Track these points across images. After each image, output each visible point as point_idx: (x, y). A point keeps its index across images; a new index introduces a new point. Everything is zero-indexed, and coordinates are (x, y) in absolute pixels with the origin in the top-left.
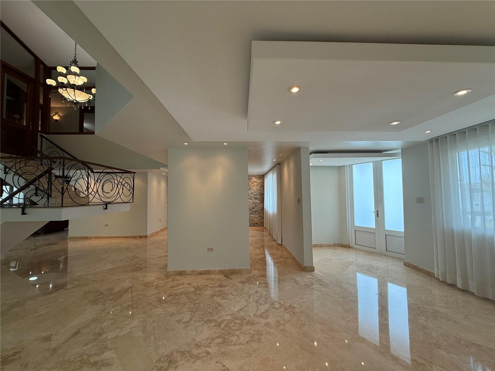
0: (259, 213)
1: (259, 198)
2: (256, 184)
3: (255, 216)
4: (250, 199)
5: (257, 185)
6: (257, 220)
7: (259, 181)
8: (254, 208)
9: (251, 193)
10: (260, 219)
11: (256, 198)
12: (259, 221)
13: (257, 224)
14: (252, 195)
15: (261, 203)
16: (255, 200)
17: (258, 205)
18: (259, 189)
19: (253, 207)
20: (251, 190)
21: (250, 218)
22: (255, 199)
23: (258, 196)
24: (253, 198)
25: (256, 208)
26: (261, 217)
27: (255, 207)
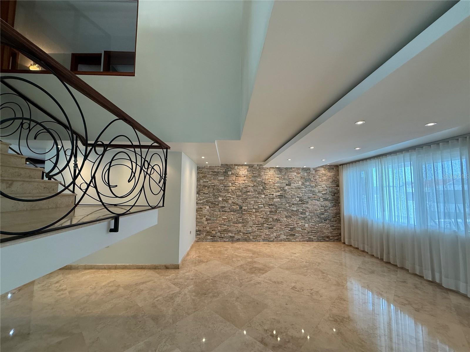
0: (331, 222)
1: (330, 198)
2: (325, 178)
3: (326, 226)
4: (318, 201)
5: (327, 180)
6: (328, 231)
7: (329, 174)
8: (323, 214)
9: (319, 192)
10: (332, 230)
11: (325, 199)
12: (331, 233)
13: (328, 237)
14: (320, 195)
15: (333, 206)
16: (325, 202)
17: (329, 209)
18: (330, 185)
19: (321, 211)
20: (319, 187)
21: (318, 229)
22: (324, 201)
23: (328, 196)
24: (321, 199)
25: (325, 213)
26: (333, 228)
27: (325, 212)
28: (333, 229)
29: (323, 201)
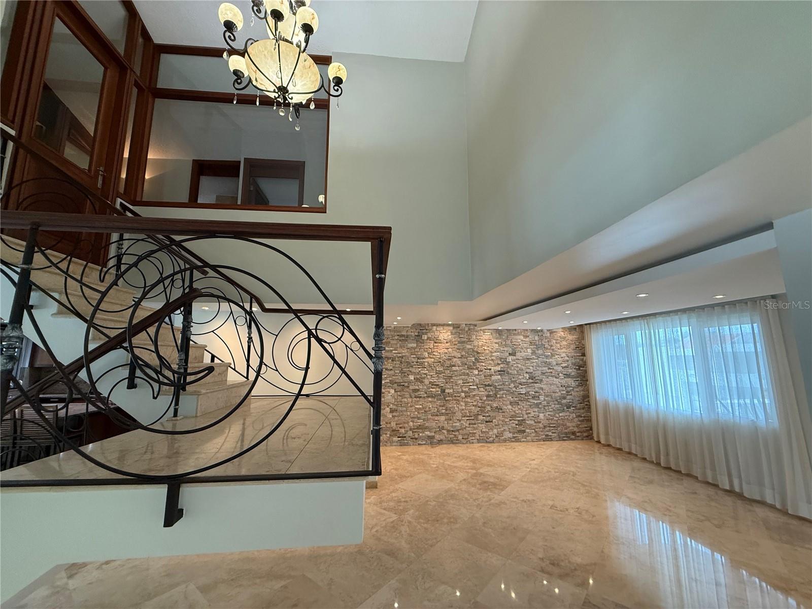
0: (576, 409)
1: (573, 374)
2: (564, 343)
3: (569, 416)
4: (556, 378)
5: (568, 346)
6: (574, 424)
7: (570, 337)
8: (565, 398)
9: (557, 364)
10: (579, 423)
11: (567, 376)
12: (578, 426)
13: (574, 433)
14: (560, 369)
15: (578, 386)
16: (566, 379)
17: (573, 390)
18: (573, 354)
19: (562, 394)
20: (556, 356)
21: (559, 421)
22: (565, 377)
23: (571, 370)
24: (560, 375)
25: (568, 397)
26: (581, 419)
27: (567, 395)
28: (580, 421)
29: (563, 378)
